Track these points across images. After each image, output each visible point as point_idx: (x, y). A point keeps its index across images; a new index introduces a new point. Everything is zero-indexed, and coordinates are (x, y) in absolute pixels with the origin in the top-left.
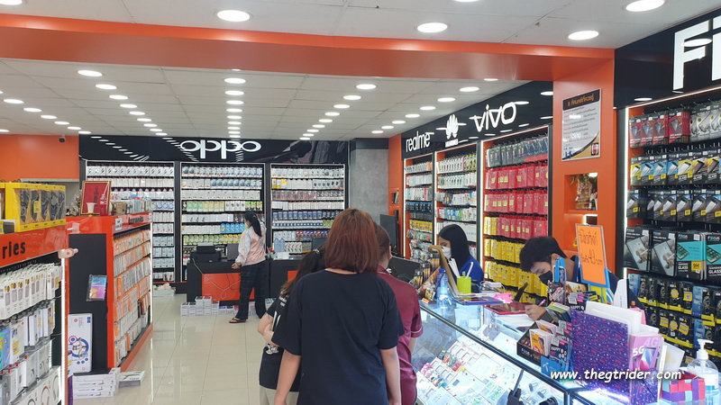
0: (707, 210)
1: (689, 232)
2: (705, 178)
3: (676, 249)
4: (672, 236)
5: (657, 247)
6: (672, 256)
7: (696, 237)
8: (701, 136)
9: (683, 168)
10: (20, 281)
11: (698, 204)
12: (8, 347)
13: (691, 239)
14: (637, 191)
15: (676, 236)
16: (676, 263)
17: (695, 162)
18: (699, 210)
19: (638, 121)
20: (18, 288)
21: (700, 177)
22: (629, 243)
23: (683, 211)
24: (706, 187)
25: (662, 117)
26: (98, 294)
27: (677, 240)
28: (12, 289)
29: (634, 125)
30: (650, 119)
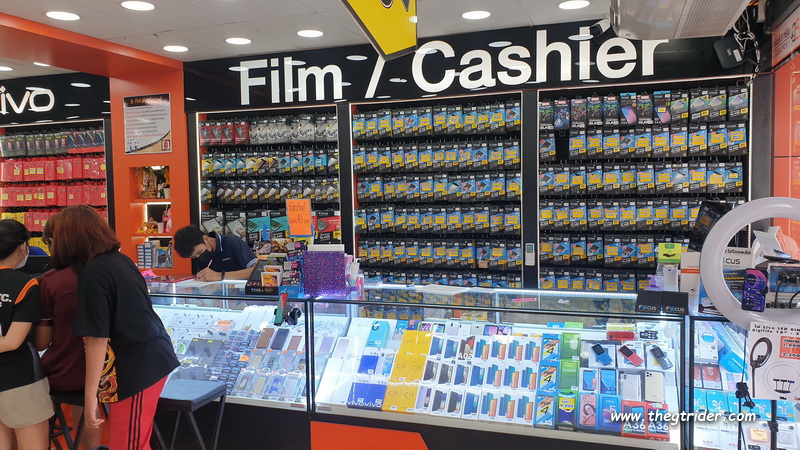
0: (270, 194)
1: (257, 210)
2: (267, 171)
3: (247, 224)
4: (243, 215)
5: (229, 224)
6: (244, 229)
7: (264, 213)
8: (261, 141)
9: (251, 164)
11: (262, 190)
13: (259, 215)
14: (209, 181)
15: (246, 215)
16: (247, 235)
17: (259, 160)
18: (263, 195)
19: (208, 125)
21: (263, 171)
22: (206, 224)
23: (251, 195)
24: (269, 178)
25: (229, 124)
27: (248, 217)
29: (203, 128)
30: (219, 124)
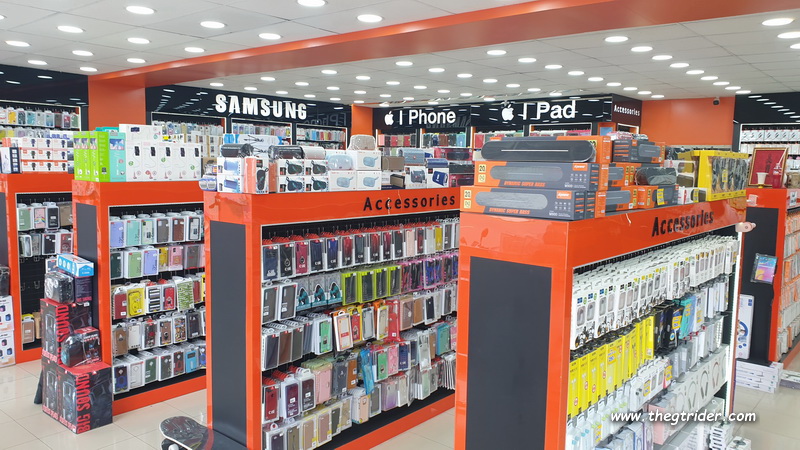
10: (707, 251)
12: (693, 314)
20: (705, 257)
26: (765, 276)
28: (701, 258)
